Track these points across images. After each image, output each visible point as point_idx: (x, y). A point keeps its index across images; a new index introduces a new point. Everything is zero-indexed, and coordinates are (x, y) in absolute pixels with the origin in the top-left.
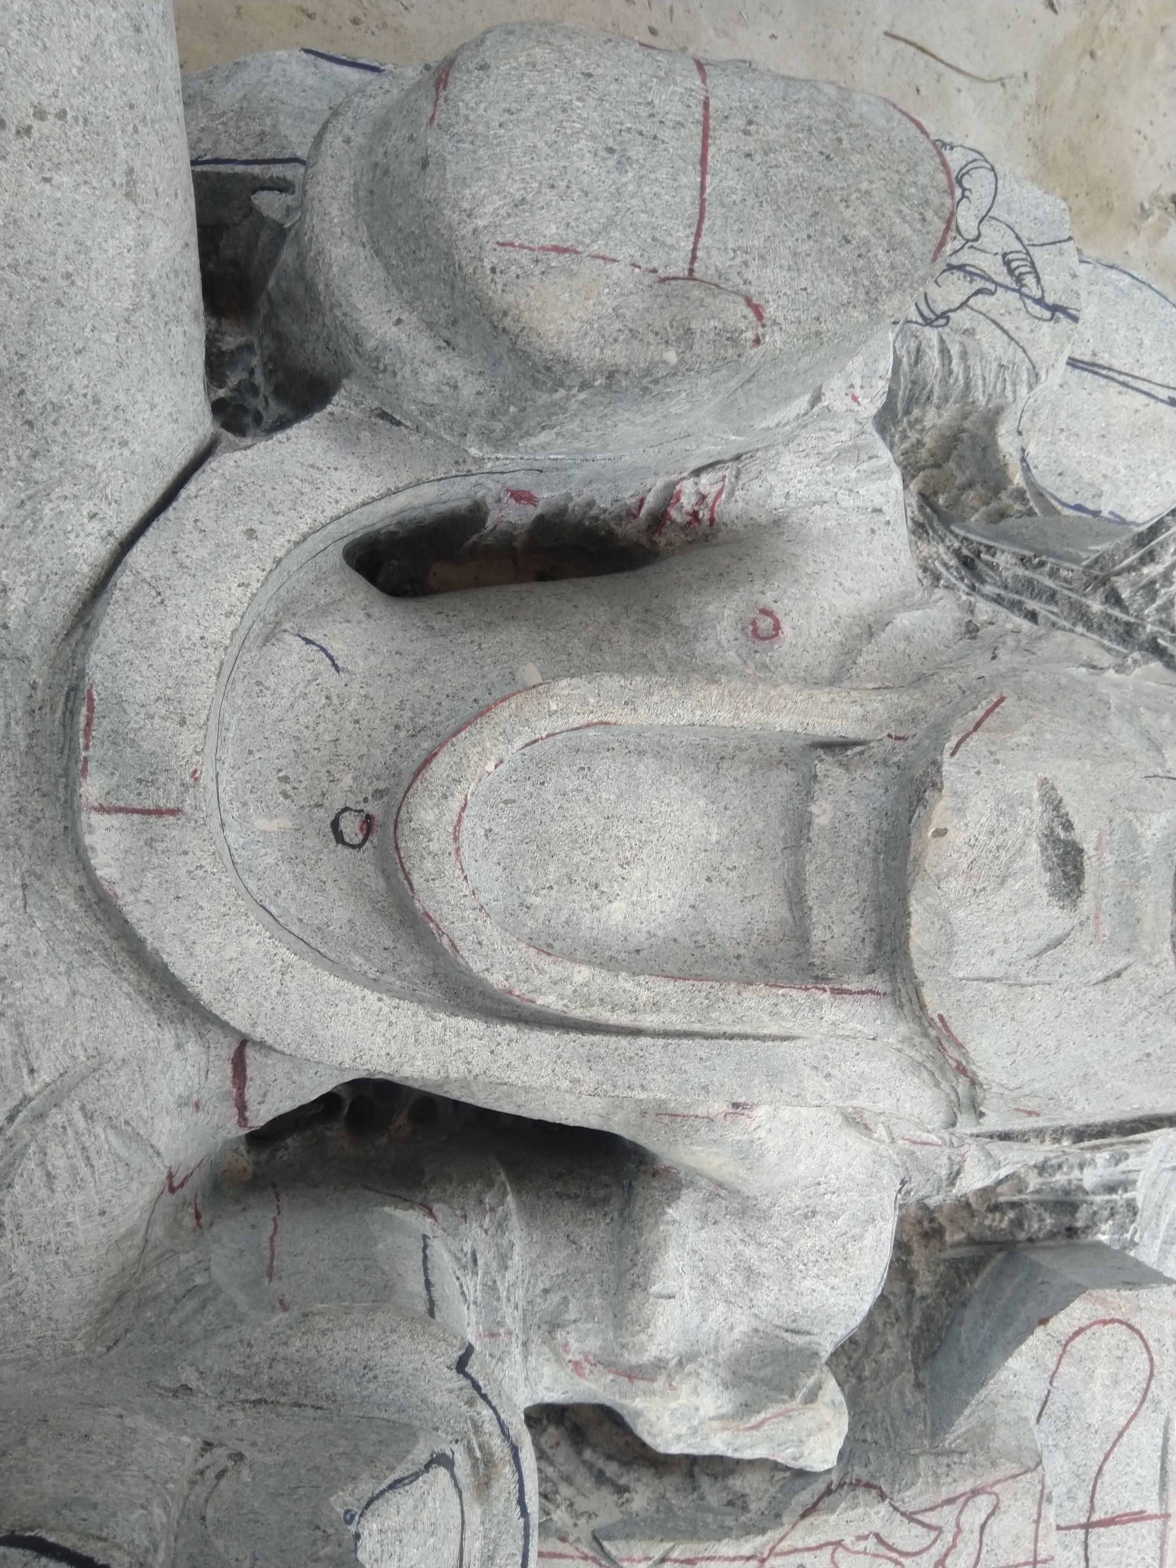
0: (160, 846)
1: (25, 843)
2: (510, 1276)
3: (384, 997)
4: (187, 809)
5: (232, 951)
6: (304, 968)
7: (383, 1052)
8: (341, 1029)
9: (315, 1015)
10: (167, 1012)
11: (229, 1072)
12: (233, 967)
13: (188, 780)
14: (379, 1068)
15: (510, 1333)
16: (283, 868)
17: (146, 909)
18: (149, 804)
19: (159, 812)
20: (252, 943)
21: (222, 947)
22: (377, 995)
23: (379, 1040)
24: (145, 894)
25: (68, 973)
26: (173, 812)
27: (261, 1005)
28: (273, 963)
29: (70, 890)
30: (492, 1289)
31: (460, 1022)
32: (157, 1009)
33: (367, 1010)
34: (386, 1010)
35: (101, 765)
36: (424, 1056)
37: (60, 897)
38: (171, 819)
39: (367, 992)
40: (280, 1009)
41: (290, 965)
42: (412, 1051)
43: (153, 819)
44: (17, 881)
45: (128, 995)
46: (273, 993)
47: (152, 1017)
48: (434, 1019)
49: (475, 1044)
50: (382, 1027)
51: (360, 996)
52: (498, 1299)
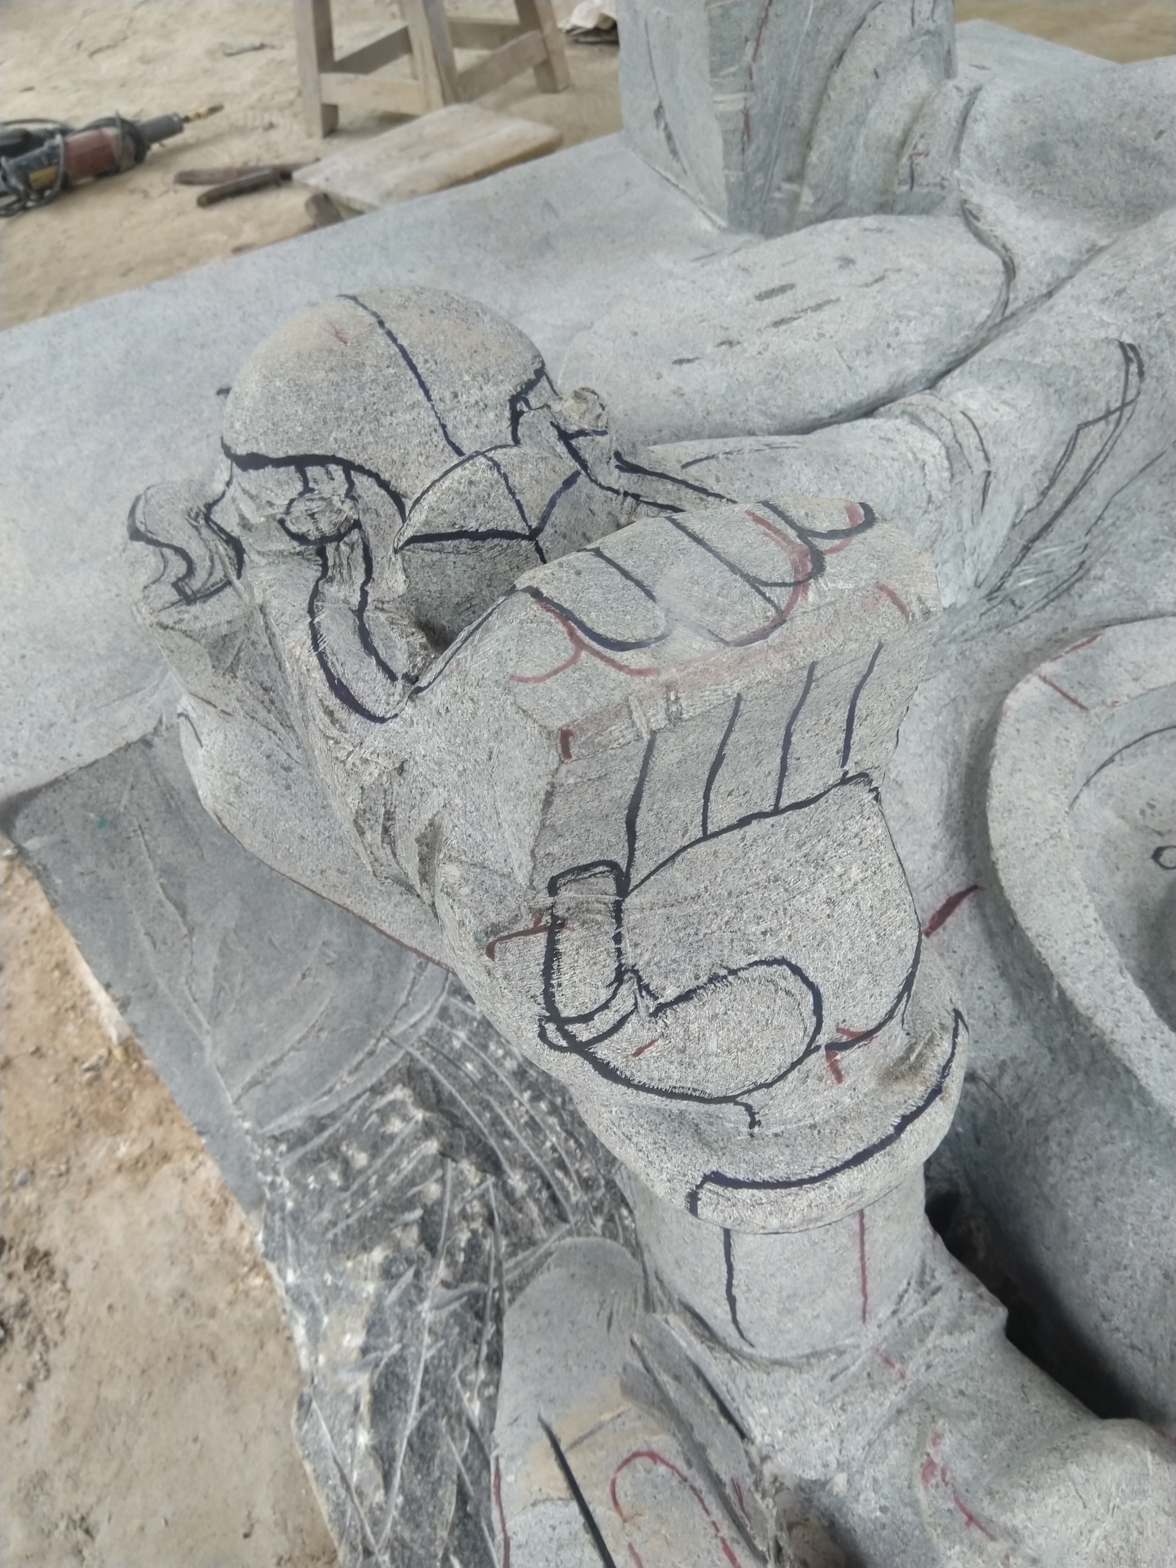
0: (1055, 714)
1: (976, 687)
2: (947, 1341)
3: (1101, 923)
4: (1092, 712)
5: (1036, 795)
6: (1067, 848)
7: (1062, 953)
8: (1051, 907)
9: (1044, 881)
10: (952, 820)
11: (938, 906)
12: (1027, 804)
13: (1109, 701)
14: (1049, 961)
15: (903, 1376)
16: (1099, 839)
17: (1013, 732)
18: (1072, 694)
19: (1074, 701)
20: (1052, 803)
21: (1033, 788)
22: (1096, 916)
23: (1068, 942)
24: (1021, 726)
25: (927, 748)
26: (1082, 707)
27: (1019, 839)
28: (1052, 825)
29: (974, 719)
30: (924, 1329)
31: (1139, 994)
32: (947, 815)
33: (1080, 915)
34: (1093, 930)
35: (1067, 663)
36: (1088, 987)
37: (965, 718)
38: (1077, 709)
39: (1092, 906)
40: (1027, 854)
41: (1061, 838)
42: (1084, 974)
43: (1066, 701)
44: (953, 695)
45: (942, 791)
46: (1034, 840)
47: (940, 817)
48: (1121, 972)
49: (1136, 1019)
50: (1079, 937)
51: (1085, 902)
52: (921, 1341)
